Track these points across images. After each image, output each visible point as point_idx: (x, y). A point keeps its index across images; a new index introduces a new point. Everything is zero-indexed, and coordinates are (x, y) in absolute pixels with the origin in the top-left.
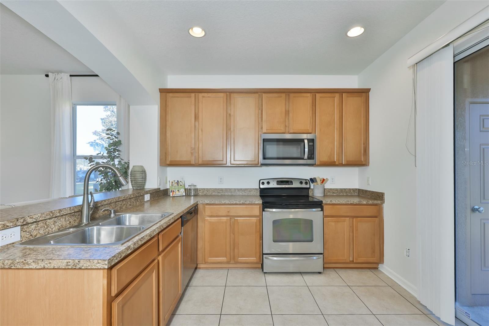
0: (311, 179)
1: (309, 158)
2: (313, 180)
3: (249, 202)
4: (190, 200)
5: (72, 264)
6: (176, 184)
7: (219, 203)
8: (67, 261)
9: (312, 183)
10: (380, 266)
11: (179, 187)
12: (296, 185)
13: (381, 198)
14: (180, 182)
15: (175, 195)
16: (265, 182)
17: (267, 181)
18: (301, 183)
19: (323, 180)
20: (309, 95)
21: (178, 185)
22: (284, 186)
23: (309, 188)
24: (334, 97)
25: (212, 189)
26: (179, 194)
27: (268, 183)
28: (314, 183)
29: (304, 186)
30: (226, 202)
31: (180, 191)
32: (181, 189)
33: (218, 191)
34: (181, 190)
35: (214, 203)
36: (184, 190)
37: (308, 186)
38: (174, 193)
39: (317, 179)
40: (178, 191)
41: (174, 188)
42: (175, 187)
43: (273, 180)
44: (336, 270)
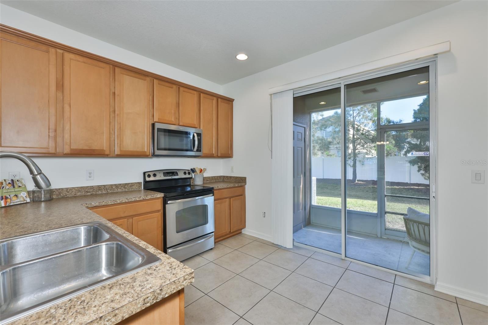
0: (191, 169)
1: (198, 150)
2: (193, 170)
3: (150, 196)
4: (39, 207)
5: (152, 299)
6: (10, 185)
7: (113, 203)
8: (145, 298)
9: (193, 173)
10: (244, 231)
11: (16, 190)
12: (181, 175)
13: (244, 181)
14: (18, 181)
15: (11, 203)
16: (151, 174)
17: (153, 173)
18: (185, 173)
19: (201, 171)
20: (195, 92)
21: (14, 187)
22: (170, 178)
23: (191, 178)
24: (213, 100)
25: (76, 189)
26: (19, 200)
27: (155, 175)
28: (194, 173)
29: (187, 176)
30: (122, 201)
31: (19, 196)
32: (20, 193)
33: (86, 190)
34: (22, 194)
35: (106, 204)
36: (26, 194)
37: (190, 176)
38: (9, 200)
39: (196, 169)
40: (16, 196)
41: (7, 192)
42: (9, 191)
43: (159, 171)
44: (220, 242)
